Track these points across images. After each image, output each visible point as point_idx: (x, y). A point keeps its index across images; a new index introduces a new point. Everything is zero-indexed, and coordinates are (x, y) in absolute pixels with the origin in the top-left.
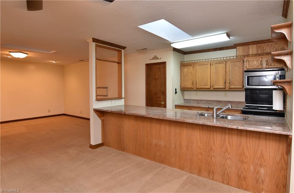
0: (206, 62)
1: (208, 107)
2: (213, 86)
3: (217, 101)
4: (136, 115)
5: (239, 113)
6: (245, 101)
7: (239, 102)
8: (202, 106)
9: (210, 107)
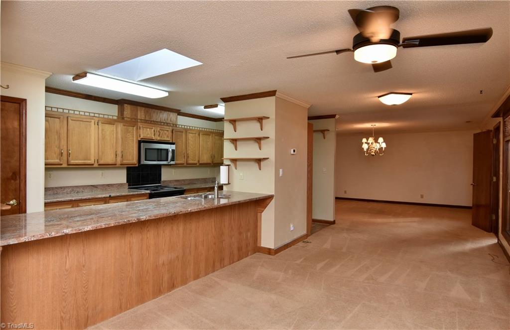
0: (84, 117)
1: (108, 195)
2: (98, 160)
3: (92, 186)
4: (165, 216)
5: (146, 198)
6: (126, 182)
7: (121, 184)
8: (100, 196)
9: (112, 195)
